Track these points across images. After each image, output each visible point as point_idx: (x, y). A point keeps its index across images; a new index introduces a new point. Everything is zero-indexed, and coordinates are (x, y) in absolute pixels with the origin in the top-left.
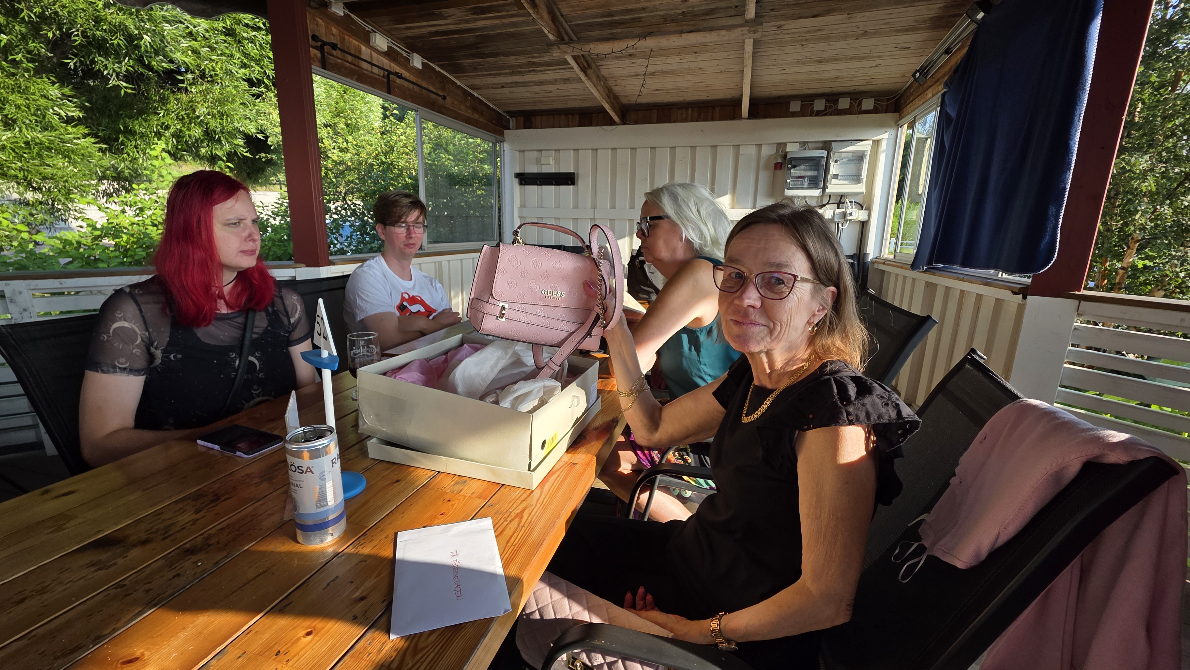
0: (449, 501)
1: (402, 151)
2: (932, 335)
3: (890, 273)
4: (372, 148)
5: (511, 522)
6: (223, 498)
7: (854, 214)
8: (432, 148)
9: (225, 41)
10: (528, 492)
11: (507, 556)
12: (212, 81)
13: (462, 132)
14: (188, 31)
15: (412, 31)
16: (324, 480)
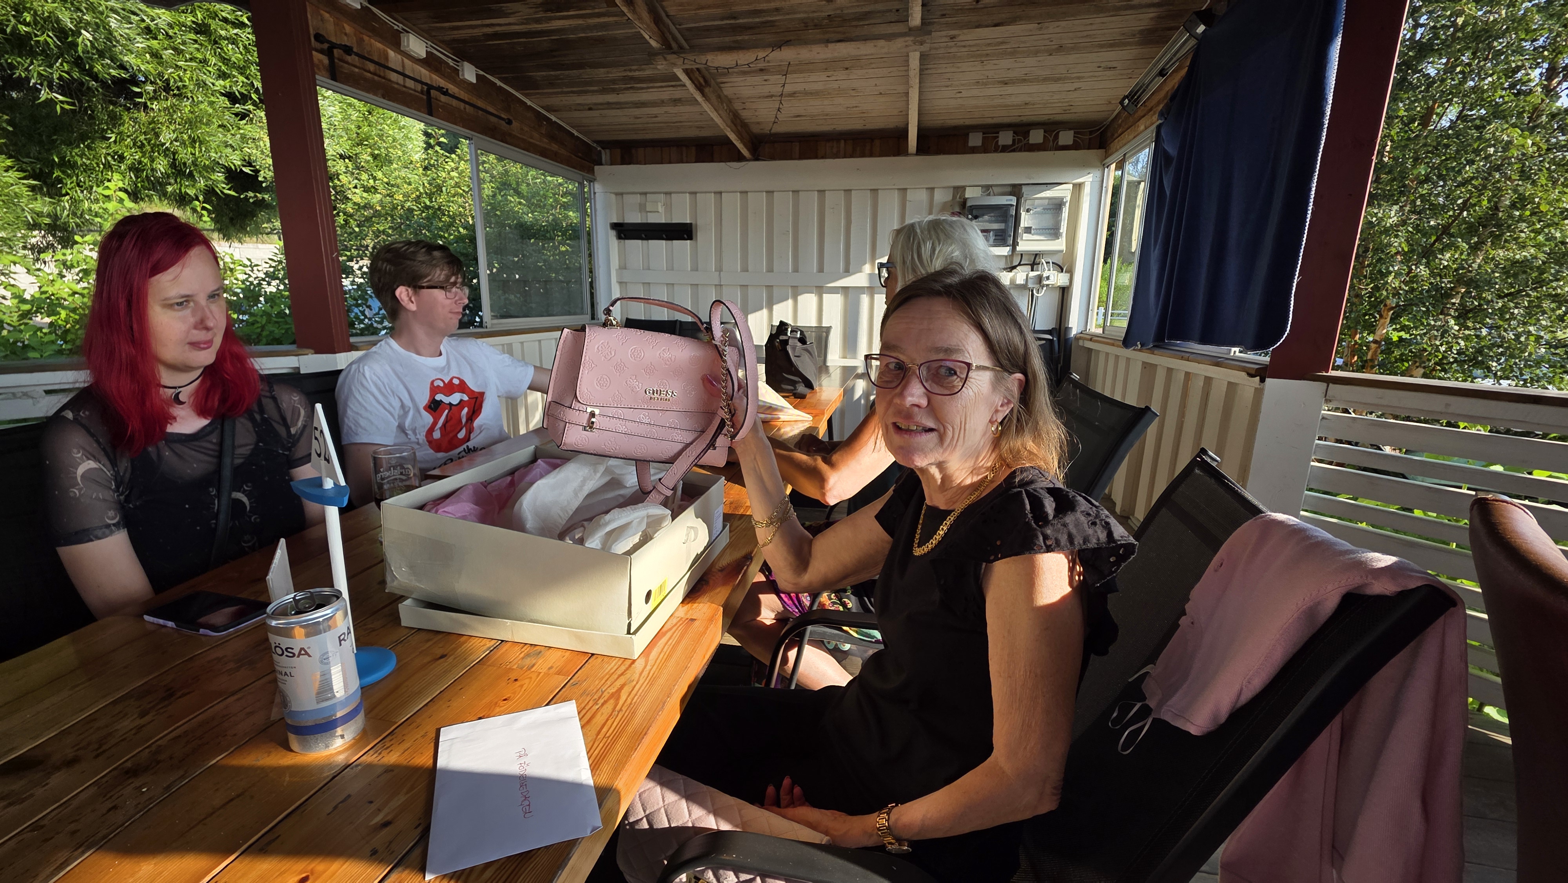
0: (516, 680)
1: (453, 192)
2: (1152, 430)
3: (1098, 352)
4: (410, 187)
5: (603, 705)
6: (179, 694)
7: (1051, 278)
8: (498, 188)
9: (196, 41)
10: (628, 663)
11: (596, 752)
12: (180, 95)
13: (536, 168)
14: (143, 25)
15: (460, 32)
16: (328, 663)
